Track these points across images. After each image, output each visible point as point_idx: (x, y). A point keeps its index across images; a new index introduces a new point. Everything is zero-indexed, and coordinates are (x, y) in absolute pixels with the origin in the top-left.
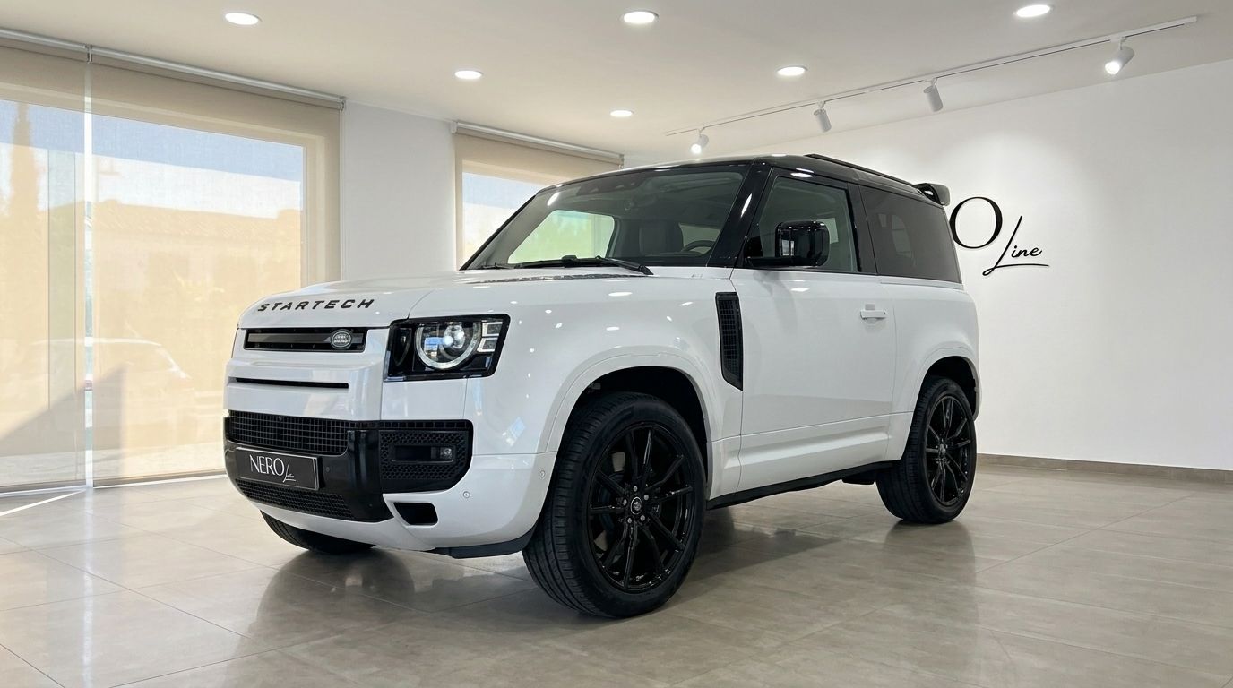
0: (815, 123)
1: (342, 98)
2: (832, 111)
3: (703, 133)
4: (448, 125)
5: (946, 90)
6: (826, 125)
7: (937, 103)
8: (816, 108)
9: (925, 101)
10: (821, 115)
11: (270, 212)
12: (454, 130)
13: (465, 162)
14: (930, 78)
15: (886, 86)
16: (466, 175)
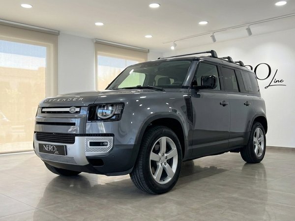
0: (211, 40)
1: (59, 31)
2: (217, 36)
3: (175, 42)
4: (92, 40)
5: (253, 29)
6: (214, 40)
7: (250, 33)
8: (212, 34)
9: (246, 32)
10: (213, 37)
11: (35, 68)
12: (95, 42)
13: (98, 52)
14: (248, 25)
15: (233, 28)
16: (98, 56)
